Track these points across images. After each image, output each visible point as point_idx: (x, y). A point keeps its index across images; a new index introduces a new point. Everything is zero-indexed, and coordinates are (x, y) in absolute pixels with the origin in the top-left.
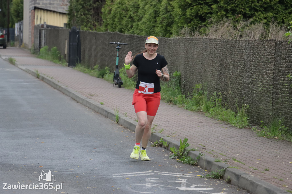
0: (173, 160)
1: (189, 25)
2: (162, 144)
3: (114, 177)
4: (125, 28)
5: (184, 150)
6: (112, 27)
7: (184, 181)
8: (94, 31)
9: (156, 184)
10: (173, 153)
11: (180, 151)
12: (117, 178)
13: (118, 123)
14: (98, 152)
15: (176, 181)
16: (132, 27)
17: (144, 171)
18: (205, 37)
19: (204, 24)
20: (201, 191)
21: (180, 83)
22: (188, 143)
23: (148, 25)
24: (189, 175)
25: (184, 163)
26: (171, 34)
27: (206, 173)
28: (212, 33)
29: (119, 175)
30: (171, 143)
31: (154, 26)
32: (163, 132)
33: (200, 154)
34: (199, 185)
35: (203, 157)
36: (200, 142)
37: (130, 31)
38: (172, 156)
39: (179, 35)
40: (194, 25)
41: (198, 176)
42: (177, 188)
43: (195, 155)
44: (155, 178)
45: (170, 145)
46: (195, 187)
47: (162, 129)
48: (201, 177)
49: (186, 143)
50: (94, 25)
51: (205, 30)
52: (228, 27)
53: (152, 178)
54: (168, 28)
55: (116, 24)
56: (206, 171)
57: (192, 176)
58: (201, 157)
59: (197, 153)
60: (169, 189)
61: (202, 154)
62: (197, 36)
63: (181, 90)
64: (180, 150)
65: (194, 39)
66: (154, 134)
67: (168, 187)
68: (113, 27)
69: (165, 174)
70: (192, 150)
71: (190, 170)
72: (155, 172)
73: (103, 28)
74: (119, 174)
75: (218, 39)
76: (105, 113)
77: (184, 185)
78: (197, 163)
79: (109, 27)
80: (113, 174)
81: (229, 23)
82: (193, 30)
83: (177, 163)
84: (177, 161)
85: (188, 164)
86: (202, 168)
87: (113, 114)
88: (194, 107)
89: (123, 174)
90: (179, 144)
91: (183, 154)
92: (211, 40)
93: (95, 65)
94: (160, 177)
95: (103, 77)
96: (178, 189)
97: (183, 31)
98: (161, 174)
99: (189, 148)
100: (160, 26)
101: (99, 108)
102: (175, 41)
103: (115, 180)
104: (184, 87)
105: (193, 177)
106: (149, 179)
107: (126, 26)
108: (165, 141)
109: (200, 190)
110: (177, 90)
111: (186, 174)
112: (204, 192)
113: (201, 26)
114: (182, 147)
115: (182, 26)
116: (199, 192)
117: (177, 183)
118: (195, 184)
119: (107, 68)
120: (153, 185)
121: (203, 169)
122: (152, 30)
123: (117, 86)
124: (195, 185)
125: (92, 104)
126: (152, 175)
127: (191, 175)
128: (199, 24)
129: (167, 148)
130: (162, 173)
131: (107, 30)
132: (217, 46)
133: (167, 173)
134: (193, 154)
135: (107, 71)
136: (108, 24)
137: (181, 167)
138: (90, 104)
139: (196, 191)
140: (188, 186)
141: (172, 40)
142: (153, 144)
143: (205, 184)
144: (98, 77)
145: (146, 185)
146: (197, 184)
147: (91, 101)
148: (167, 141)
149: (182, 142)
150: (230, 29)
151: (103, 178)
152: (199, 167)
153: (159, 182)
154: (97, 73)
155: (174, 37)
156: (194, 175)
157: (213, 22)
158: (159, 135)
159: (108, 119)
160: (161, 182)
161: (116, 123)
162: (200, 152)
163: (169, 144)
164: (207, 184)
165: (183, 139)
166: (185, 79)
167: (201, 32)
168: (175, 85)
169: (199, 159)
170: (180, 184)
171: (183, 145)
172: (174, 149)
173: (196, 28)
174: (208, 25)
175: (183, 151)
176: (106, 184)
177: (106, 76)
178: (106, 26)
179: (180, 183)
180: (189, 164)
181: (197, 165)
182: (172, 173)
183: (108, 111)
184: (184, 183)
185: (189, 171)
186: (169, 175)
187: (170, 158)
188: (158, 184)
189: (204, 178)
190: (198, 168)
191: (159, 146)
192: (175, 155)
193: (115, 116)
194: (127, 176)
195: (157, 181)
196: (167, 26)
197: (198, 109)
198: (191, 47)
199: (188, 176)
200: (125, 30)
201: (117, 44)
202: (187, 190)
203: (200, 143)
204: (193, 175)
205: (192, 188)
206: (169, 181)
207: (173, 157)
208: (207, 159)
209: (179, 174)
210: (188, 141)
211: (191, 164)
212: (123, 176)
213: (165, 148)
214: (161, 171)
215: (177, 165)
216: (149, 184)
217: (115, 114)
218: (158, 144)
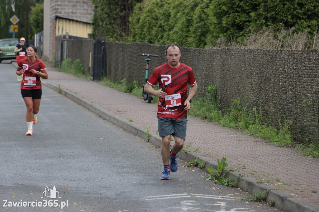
0: (210, 182)
1: (225, 34)
2: (198, 164)
3: (146, 199)
4: (155, 39)
5: (223, 170)
6: (140, 38)
7: (223, 204)
8: (121, 42)
9: (193, 207)
10: (210, 173)
11: (217, 171)
12: (151, 200)
13: (148, 141)
14: (128, 173)
15: (215, 204)
16: (162, 37)
17: (179, 193)
18: (243, 47)
19: (241, 33)
21: (215, 98)
22: (226, 163)
23: (180, 34)
25: (222, 184)
26: (206, 44)
27: (248, 196)
28: (251, 43)
29: (152, 198)
30: (208, 163)
31: (187, 36)
32: (198, 151)
33: (240, 175)
34: (239, 209)
35: (243, 178)
37: (160, 42)
38: (209, 177)
39: (214, 46)
40: (231, 34)
41: (238, 199)
42: (216, 211)
43: (235, 176)
44: (191, 201)
45: (206, 165)
47: (198, 148)
48: (242, 199)
49: (224, 163)
50: (121, 36)
51: (242, 40)
52: (268, 36)
53: (188, 201)
54: (202, 38)
55: (145, 35)
56: (247, 193)
57: (232, 199)
58: (241, 177)
59: (237, 174)
61: (242, 174)
62: (234, 46)
63: (217, 105)
64: (218, 170)
65: (231, 49)
66: (189, 153)
67: (206, 211)
68: (142, 38)
69: (202, 197)
70: (231, 170)
71: (230, 193)
72: (191, 194)
73: (130, 39)
74: (152, 197)
75: (258, 50)
76: (134, 130)
77: (223, 208)
78: (237, 184)
79: (137, 37)
80: (146, 197)
81: (270, 32)
82: (229, 40)
83: (215, 184)
84: (215, 182)
85: (227, 186)
86: (242, 190)
87: (143, 132)
88: (232, 124)
89: (156, 196)
90: (216, 164)
91: (221, 175)
92: (250, 51)
93: (122, 79)
94: (196, 199)
95: (131, 92)
97: (219, 41)
99: (227, 169)
100: (194, 35)
101: (127, 125)
102: (210, 52)
103: (147, 203)
104: (220, 102)
105: (233, 200)
106: (185, 201)
107: (156, 36)
108: (201, 160)
110: (212, 106)
111: (226, 197)
113: (238, 35)
114: (220, 167)
115: (217, 35)
117: (215, 206)
118: (235, 207)
119: (135, 81)
120: (190, 209)
121: (244, 191)
122: (184, 41)
123: (147, 101)
124: (236, 209)
125: (120, 121)
126: (188, 198)
127: (231, 197)
128: (236, 33)
129: (203, 168)
130: (199, 196)
131: (135, 41)
132: (256, 57)
133: (204, 195)
134: (232, 174)
135: (136, 86)
136: (136, 34)
137: (219, 189)
138: (118, 121)
140: (227, 209)
141: (207, 51)
142: (188, 164)
143: (247, 207)
144: (126, 92)
145: (182, 208)
146: (238, 208)
147: (119, 118)
148: (204, 161)
149: (220, 161)
150: (270, 39)
151: (134, 201)
152: (239, 189)
153: (195, 205)
154: (124, 87)
155: (208, 47)
156: (234, 198)
157: (252, 32)
158: (195, 154)
159: (138, 138)
160: (198, 205)
161: (146, 141)
163: (206, 163)
164: (248, 208)
165: (221, 159)
166: (221, 94)
167: (239, 42)
168: (211, 100)
169: (239, 180)
170: (219, 208)
171: (221, 164)
172: (212, 170)
173: (233, 38)
174: (246, 35)
175: (221, 171)
176: (138, 207)
177: (134, 91)
178: (134, 36)
179: (219, 206)
180: (228, 185)
181: (237, 187)
182: (209, 195)
183: (137, 128)
184: (224, 206)
185: (228, 193)
186: (206, 197)
187: (206, 179)
188: (195, 207)
189: (245, 200)
190: (239, 190)
191: (195, 166)
192: (212, 175)
193: (145, 134)
194: (160, 199)
195: (194, 204)
196: (201, 35)
197: (236, 126)
198: (228, 58)
199: (227, 199)
200: (155, 40)
201: (146, 55)
203: (239, 163)
204: (233, 198)
206: (207, 204)
207: (210, 178)
208: (248, 180)
209: (217, 197)
210: (227, 160)
211: (230, 186)
212: (157, 199)
213: (201, 168)
214: (198, 194)
215: (214, 187)
216: (185, 208)
217: (145, 131)
218: (194, 164)
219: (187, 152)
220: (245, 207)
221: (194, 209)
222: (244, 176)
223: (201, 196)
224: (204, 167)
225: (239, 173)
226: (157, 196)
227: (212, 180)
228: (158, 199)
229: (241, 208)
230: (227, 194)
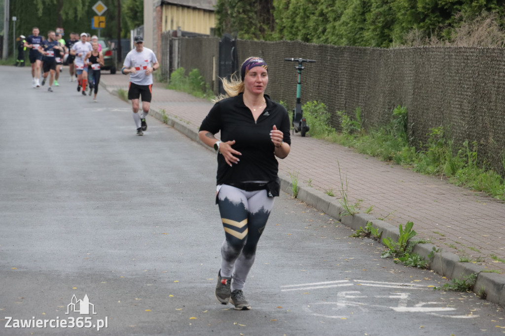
0: (388, 261)
1: (422, 24)
2: (370, 233)
3: (282, 290)
4: (313, 34)
5: (408, 242)
6: (291, 32)
7: (404, 296)
8: (262, 40)
9: (356, 301)
10: (387, 247)
11: (399, 244)
12: (289, 292)
13: (296, 197)
15: (391, 297)
16: (324, 31)
17: (335, 280)
18: (448, 44)
19: (447, 22)
20: (433, 314)
21: (405, 126)
22: (413, 231)
23: (351, 26)
24: (414, 285)
25: (406, 265)
26: (391, 41)
27: (445, 282)
28: (462, 38)
29: (292, 288)
30: (386, 230)
31: (362, 29)
32: (371, 212)
33: (434, 249)
34: (429, 303)
35: (439, 254)
36: (436, 228)
37: (321, 39)
38: (387, 253)
39: (403, 43)
40: (431, 24)
41: (429, 288)
42: (391, 308)
43: (425, 251)
44: (353, 292)
45: (383, 234)
46: (424, 306)
47: (372, 207)
48: (435, 288)
49: (410, 230)
50: (262, 30)
51: (449, 33)
52: (490, 26)
53: (348, 292)
54: (386, 31)
55: (297, 28)
56: (444, 277)
57: (420, 287)
58: (436, 253)
59: (429, 247)
60: (377, 311)
61: (437, 248)
62: (434, 43)
63: (408, 138)
64: (401, 242)
65: (429, 48)
66: (358, 215)
67: (375, 308)
68: (293, 32)
69: (372, 285)
70: (420, 242)
71: (417, 278)
72: (355, 281)
73: (276, 35)
74: (292, 286)
75: (470, 48)
77: (403, 303)
78: (430, 264)
79: (285, 32)
80: (282, 286)
81: (492, 20)
82: (427, 34)
83: (394, 265)
84: (395, 262)
85: (414, 267)
86: (437, 273)
87: (288, 183)
88: (431, 168)
89: (298, 285)
90: (396, 231)
91: (405, 250)
92: (458, 51)
94: (362, 289)
96: (392, 310)
97: (410, 35)
98: (365, 285)
99: (415, 239)
100: (372, 27)
102: (398, 53)
103: (283, 296)
104: (413, 132)
105: (422, 289)
106: (344, 293)
107: (315, 30)
108: (376, 227)
109: (431, 312)
110: (400, 139)
111: (409, 284)
112: (437, 315)
113: (441, 25)
114: (403, 238)
115: (409, 26)
116: (430, 315)
117: (391, 300)
118: (423, 301)
120: (350, 304)
121: (440, 275)
122: (357, 36)
123: (299, 133)
124: (424, 303)
126: (350, 286)
127: (418, 285)
128: (439, 22)
129: (378, 239)
130: (367, 283)
131: (282, 38)
132: (468, 59)
133: (375, 282)
134: (422, 248)
136: (284, 27)
137: (401, 272)
139: (425, 313)
140: (410, 304)
141: (391, 51)
142: (355, 233)
143: (441, 301)
145: (338, 304)
146: (428, 301)
148: (379, 228)
149: (404, 228)
150: (493, 30)
151: (263, 293)
152: (432, 271)
153: (359, 298)
155: (395, 46)
156: (423, 286)
157: (464, 19)
158: (365, 217)
160: (363, 298)
161: (293, 197)
162: (435, 246)
163: (383, 232)
164: (443, 301)
165: (405, 223)
166: (414, 120)
167: (443, 37)
168: (398, 130)
169: (432, 257)
170: (397, 302)
171: (405, 233)
172: (390, 241)
173: (433, 30)
174: (455, 25)
175: (405, 244)
176: (268, 303)
178: (281, 31)
179: (399, 299)
180: (416, 266)
181: (429, 269)
182: (383, 283)
184: (405, 299)
185: (414, 279)
186: (378, 286)
187: (382, 257)
188: (359, 302)
189: (439, 290)
190: (432, 274)
191: (365, 236)
192: (391, 251)
193: (291, 185)
194: (305, 289)
195: (358, 297)
196: (383, 27)
197: (438, 172)
198: (424, 63)
199: (411, 288)
200: (313, 36)
201: (298, 61)
202: (409, 312)
203: (435, 230)
204: (421, 285)
205: (418, 308)
206: (379, 297)
207: (387, 255)
208: (446, 257)
209: (396, 285)
210: (414, 225)
211: (419, 266)
212: (299, 289)
213: (375, 239)
214: (366, 280)
215: (393, 268)
216: (342, 303)
217: (291, 182)
218: (364, 232)
219: (354, 213)
220: (439, 300)
221: (357, 304)
222: (439, 251)
223: (370, 283)
224: (380, 237)
225: (433, 246)
226: (300, 285)
227: (390, 257)
228: (301, 289)
229: (432, 301)
230: (412, 280)
